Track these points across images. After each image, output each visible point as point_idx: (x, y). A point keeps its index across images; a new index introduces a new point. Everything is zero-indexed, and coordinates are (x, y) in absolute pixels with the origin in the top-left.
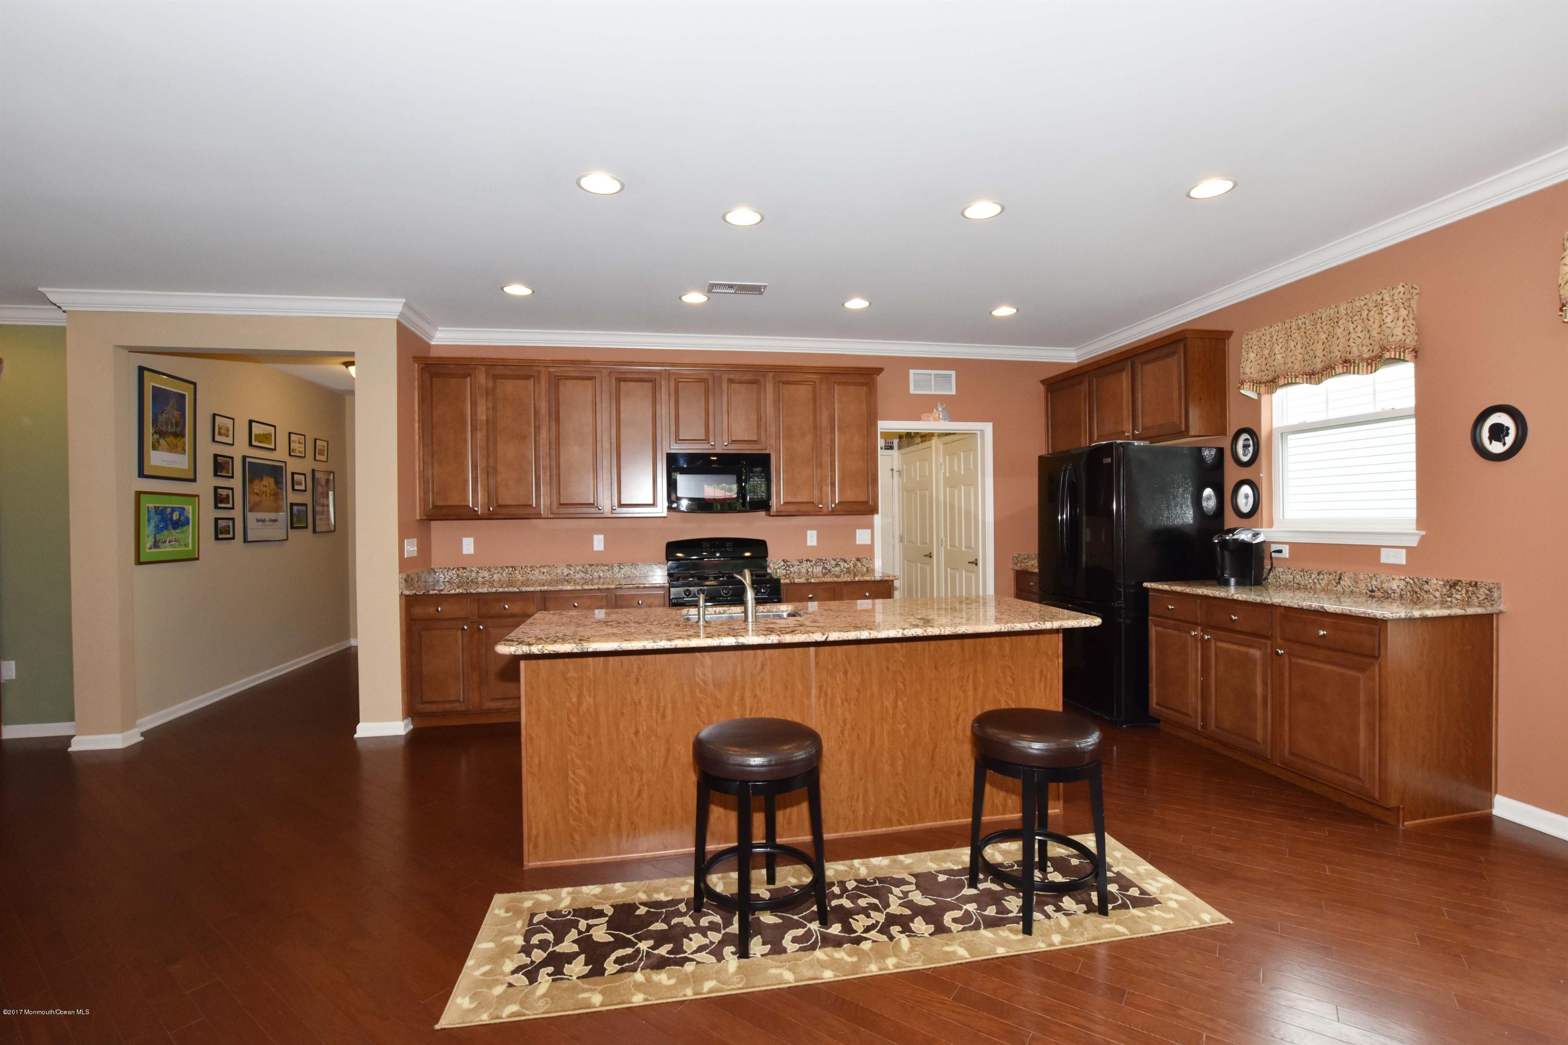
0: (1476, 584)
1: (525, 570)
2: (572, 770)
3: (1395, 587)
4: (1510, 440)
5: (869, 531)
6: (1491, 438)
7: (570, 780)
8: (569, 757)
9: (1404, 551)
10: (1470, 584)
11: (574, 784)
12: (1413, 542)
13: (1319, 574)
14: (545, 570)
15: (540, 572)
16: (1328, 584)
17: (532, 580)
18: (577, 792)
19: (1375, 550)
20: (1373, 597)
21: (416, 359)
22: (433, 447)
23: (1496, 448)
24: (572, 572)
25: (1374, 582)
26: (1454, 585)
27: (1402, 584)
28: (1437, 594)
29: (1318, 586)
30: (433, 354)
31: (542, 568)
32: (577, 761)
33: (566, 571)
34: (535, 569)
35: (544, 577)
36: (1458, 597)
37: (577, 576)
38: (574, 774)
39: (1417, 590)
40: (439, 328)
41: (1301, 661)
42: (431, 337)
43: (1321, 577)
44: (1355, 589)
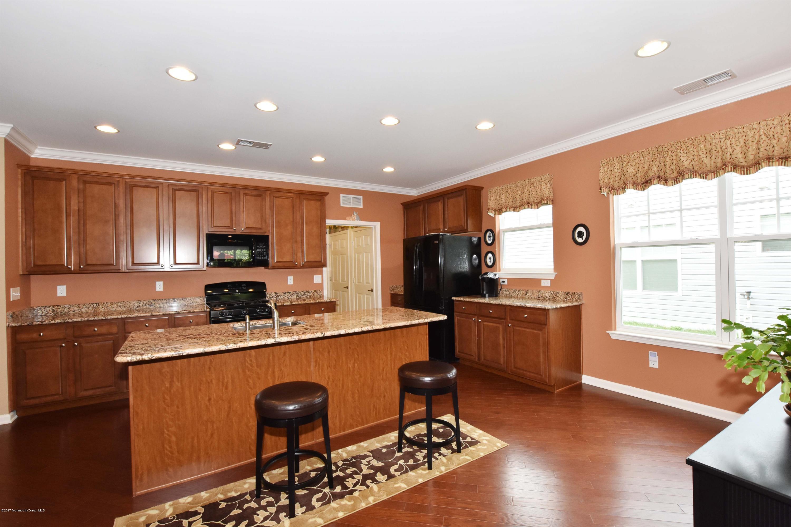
0: (575, 294)
1: (107, 305)
2: (166, 429)
3: (547, 295)
4: (584, 237)
5: (321, 276)
6: (578, 236)
7: (165, 435)
8: (164, 421)
9: (550, 280)
10: (572, 293)
11: (168, 437)
12: (553, 277)
13: (519, 291)
14: (121, 305)
15: (118, 306)
16: (522, 295)
17: (111, 311)
18: (170, 442)
19: (539, 280)
20: (539, 300)
21: (19, 166)
22: (34, 226)
23: (580, 240)
24: (141, 305)
25: (539, 294)
26: (567, 294)
27: (550, 294)
28: (562, 298)
29: (519, 296)
30: (32, 163)
31: (119, 303)
32: (170, 423)
33: (137, 305)
34: (114, 304)
35: (120, 309)
36: (569, 298)
37: (144, 307)
38: (168, 431)
39: (555, 296)
40: (38, 147)
41: (517, 328)
42: (31, 152)
43: (520, 292)
44: (533, 297)
